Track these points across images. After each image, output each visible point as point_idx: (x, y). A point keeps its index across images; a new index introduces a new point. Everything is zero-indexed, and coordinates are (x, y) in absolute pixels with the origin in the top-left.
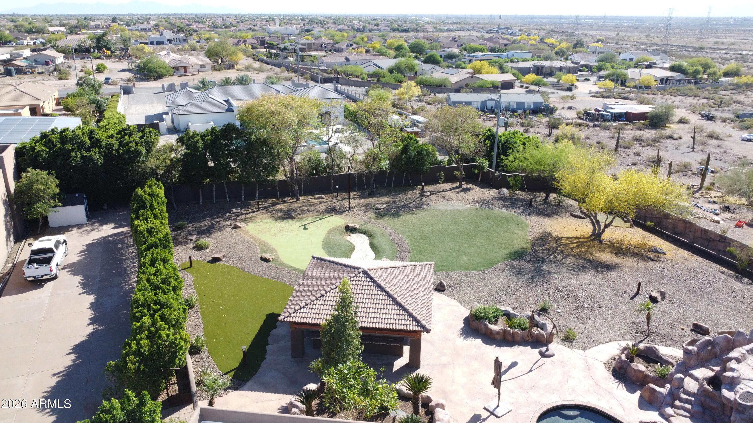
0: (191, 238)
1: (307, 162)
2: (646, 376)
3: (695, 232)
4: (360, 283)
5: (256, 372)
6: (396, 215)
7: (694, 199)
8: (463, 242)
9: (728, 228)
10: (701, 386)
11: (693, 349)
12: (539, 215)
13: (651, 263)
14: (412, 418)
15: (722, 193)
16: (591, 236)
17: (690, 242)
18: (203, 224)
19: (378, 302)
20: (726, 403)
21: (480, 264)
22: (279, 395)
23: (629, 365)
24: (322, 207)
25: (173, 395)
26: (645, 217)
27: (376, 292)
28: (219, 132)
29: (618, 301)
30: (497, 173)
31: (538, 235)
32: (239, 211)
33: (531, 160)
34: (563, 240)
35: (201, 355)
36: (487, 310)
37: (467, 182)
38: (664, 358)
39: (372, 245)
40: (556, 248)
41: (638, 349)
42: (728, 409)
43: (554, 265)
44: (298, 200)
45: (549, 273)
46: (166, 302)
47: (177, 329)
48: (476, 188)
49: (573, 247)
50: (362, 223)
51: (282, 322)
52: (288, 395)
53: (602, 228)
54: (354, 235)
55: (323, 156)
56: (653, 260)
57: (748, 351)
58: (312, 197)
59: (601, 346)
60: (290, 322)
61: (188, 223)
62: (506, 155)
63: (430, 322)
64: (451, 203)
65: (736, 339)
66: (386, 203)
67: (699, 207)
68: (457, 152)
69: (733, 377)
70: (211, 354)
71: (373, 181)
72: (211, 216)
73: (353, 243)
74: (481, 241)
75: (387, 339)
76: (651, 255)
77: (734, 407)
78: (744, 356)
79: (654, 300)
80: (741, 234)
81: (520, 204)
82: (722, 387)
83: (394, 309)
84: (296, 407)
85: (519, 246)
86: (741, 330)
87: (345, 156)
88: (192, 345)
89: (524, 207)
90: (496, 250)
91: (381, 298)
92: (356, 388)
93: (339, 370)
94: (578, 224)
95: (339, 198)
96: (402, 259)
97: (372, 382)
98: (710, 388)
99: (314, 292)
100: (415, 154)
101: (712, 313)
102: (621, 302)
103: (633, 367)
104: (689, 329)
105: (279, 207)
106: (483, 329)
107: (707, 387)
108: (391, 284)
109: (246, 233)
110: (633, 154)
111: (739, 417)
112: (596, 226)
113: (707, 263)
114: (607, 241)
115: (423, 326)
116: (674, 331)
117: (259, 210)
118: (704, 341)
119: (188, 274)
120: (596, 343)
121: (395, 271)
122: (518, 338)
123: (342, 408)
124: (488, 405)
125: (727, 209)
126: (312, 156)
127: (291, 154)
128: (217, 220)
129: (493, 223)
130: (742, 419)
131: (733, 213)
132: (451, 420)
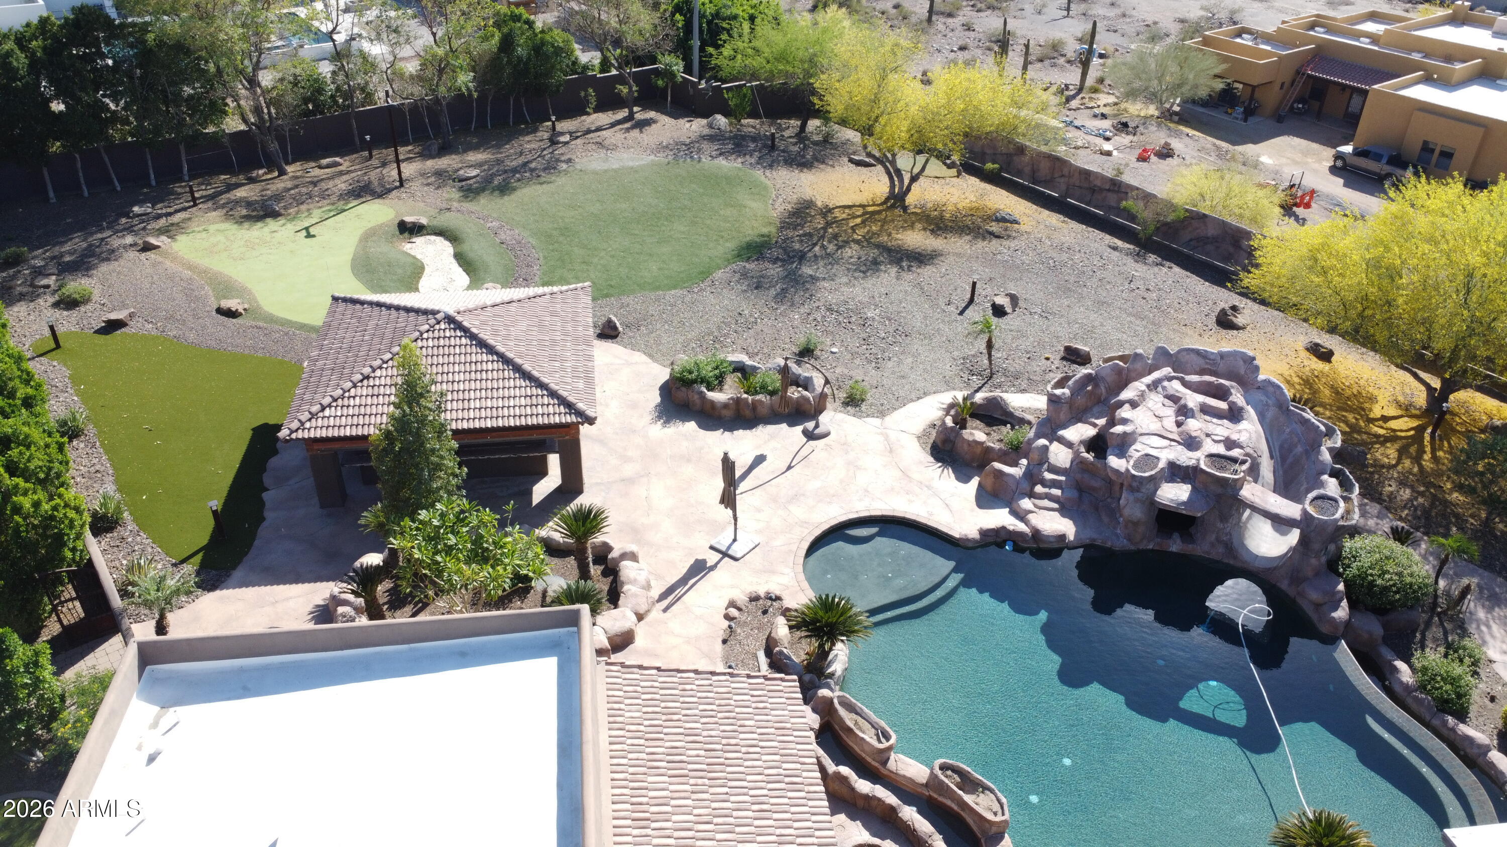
0: (45, 282)
1: (290, 86)
2: (989, 450)
3: (1070, 176)
4: (442, 342)
5: (249, 549)
6: (504, 189)
7: (1068, 113)
8: (646, 233)
9: (1127, 165)
10: (1077, 454)
11: (1064, 394)
12: (791, 165)
13: (995, 242)
14: (578, 587)
15: (1117, 97)
16: (887, 199)
17: (1060, 196)
18: (67, 247)
19: (484, 377)
20: (1114, 478)
21: (682, 275)
22: (306, 585)
23: (958, 434)
24: (341, 184)
25: (73, 621)
26: (984, 154)
27: (479, 358)
28: (61, 27)
29: (937, 319)
30: (703, 85)
31: (789, 207)
32: (149, 210)
33: (767, 53)
34: (837, 213)
35: (120, 531)
36: (701, 366)
37: (645, 107)
38: (1017, 413)
39: (459, 257)
40: (825, 229)
41: (972, 404)
42: (1117, 488)
43: (821, 263)
44: (282, 173)
45: (814, 279)
46: (14, 433)
47: (53, 489)
48: (664, 120)
49: (856, 225)
50: (433, 212)
51: (287, 441)
52: (325, 583)
53: (906, 182)
54: (419, 241)
55: (326, 69)
56: (998, 237)
57: (1148, 386)
58: (314, 164)
59: (911, 406)
60: (304, 439)
61: (31, 250)
62: (717, 47)
63: (593, 403)
64: (615, 154)
65: (1131, 367)
66: (479, 165)
67: (1077, 127)
68: (617, 43)
69: (1125, 434)
70: (142, 527)
71: (445, 119)
72: (85, 226)
73: (419, 257)
74: (682, 229)
75: (512, 446)
76: (995, 227)
77: (1125, 483)
78: (1142, 395)
79: (999, 311)
80: (1147, 173)
81: (752, 146)
82: (1108, 452)
83: (520, 387)
84: (345, 603)
85: (756, 232)
86: (1140, 351)
87: (374, 66)
88: (95, 515)
89: (760, 151)
90: (711, 245)
91: (490, 367)
92: (461, 551)
93: (421, 522)
94: (863, 177)
95: (375, 162)
96: (527, 282)
97: (491, 535)
98: (1090, 457)
99: (346, 371)
100: (529, 54)
101: (1096, 324)
102: (943, 321)
103: (966, 437)
104: (1059, 357)
105: (241, 193)
106: (698, 402)
107: (1086, 455)
108: (507, 337)
109: (175, 258)
110: (960, 28)
111: (1131, 498)
112: (896, 179)
113: (1089, 232)
114: (915, 207)
115: (580, 413)
116: (1034, 363)
117: (195, 205)
118: (1081, 377)
119: (55, 363)
120: (902, 402)
121: (513, 309)
122: (763, 411)
123: (440, 592)
124: (717, 540)
125: (1123, 127)
126: (298, 71)
127: (250, 69)
128: (100, 236)
129: (701, 190)
130: (1137, 500)
131: (1134, 135)
132: (652, 578)
